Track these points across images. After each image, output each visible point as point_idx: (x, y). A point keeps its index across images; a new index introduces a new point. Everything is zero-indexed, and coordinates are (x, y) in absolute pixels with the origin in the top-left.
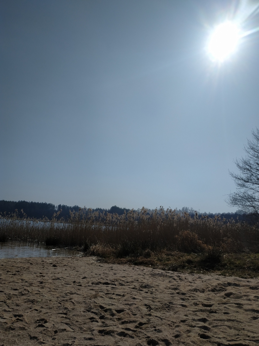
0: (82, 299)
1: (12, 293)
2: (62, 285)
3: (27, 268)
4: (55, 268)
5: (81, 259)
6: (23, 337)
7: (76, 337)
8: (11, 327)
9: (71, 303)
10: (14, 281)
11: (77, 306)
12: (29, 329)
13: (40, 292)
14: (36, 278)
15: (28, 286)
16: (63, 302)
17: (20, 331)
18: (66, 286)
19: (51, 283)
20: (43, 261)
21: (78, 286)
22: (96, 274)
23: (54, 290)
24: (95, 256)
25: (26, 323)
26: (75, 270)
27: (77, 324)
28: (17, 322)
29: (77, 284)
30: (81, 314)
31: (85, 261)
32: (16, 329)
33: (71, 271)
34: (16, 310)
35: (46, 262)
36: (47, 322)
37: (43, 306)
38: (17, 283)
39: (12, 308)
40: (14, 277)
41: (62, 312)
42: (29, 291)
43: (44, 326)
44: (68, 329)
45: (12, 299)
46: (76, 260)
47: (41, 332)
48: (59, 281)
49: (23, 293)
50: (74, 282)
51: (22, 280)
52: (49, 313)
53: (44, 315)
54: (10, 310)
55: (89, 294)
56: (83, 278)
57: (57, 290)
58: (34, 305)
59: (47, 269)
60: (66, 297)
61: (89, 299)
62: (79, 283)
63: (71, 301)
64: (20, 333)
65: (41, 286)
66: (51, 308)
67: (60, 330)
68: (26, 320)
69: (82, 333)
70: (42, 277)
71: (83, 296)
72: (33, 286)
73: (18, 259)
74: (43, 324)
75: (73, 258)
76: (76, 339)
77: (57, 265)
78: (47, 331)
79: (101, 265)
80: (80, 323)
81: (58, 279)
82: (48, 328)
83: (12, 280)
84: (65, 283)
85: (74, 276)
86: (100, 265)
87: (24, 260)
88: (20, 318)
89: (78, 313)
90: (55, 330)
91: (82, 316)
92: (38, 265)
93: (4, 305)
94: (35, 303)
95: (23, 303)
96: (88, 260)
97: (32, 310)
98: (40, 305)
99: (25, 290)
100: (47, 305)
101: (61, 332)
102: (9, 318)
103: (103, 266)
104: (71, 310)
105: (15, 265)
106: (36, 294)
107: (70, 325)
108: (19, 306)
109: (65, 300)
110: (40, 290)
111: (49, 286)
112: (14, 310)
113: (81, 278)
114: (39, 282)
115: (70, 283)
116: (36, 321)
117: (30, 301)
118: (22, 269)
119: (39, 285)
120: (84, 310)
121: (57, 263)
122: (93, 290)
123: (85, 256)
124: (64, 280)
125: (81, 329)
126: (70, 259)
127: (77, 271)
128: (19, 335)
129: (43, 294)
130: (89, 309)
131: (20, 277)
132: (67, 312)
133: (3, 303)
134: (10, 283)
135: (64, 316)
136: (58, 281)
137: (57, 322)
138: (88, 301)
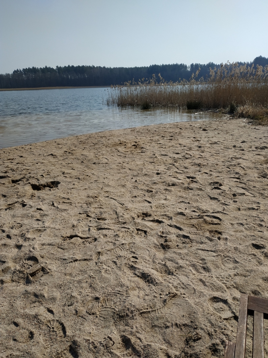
0: (251, 164)
1: (176, 157)
2: (222, 149)
3: (179, 132)
4: (207, 132)
5: (230, 122)
6: (203, 197)
7: (259, 202)
8: (188, 187)
9: (241, 168)
10: (173, 146)
11: (249, 171)
12: (206, 191)
13: (202, 156)
14: (192, 142)
15: (188, 150)
16: (231, 166)
17: (199, 191)
18: (226, 150)
19: (210, 147)
20: (192, 126)
21: (240, 150)
22: (255, 138)
23: (215, 154)
24: (245, 117)
25: (201, 184)
26: (229, 133)
27: (255, 189)
28: (192, 183)
29: (238, 148)
30: (256, 180)
31: (235, 123)
32: (194, 189)
33: (224, 135)
34: (186, 172)
35: (194, 126)
36: (222, 185)
37: (212, 170)
38: (176, 147)
39: (182, 170)
40: (172, 142)
41: (234, 177)
42: (191, 155)
43: (220, 189)
44: (247, 193)
45: (178, 163)
46: (224, 123)
47: (220, 194)
48: (217, 145)
49: (187, 157)
50: (234, 146)
51: (180, 144)
52: (220, 176)
53: (216, 178)
54: (181, 172)
55: (257, 159)
56: (242, 142)
57: (219, 154)
58: (202, 169)
59: (199, 133)
60: (232, 161)
61: (260, 165)
62: (240, 147)
63: (240, 166)
64: (199, 193)
65: (201, 150)
66: (221, 172)
67: (238, 193)
68: (200, 181)
69: (264, 198)
70: (198, 142)
71: (251, 161)
72: (192, 150)
73: (166, 125)
74: (219, 187)
75: (221, 121)
76: (261, 205)
77: (207, 129)
78: (225, 193)
79: (257, 127)
80: (259, 188)
81: (216, 143)
82: (225, 191)
83: (170, 144)
84: (224, 148)
85: (231, 141)
86: (255, 128)
87: (172, 125)
88: (194, 180)
89: (253, 179)
90: (233, 193)
91: (258, 182)
92: (188, 129)
93: (174, 167)
94: (202, 167)
95: (190, 166)
96: (238, 122)
97: (202, 173)
98: (208, 168)
99: (187, 153)
100: (215, 169)
101: (240, 196)
102: (183, 179)
103: (259, 128)
104: (243, 175)
105: (167, 130)
106: (199, 158)
107: (248, 190)
108: (187, 168)
109: (232, 165)
110: (201, 154)
111: (208, 150)
112: (184, 172)
113: (240, 143)
114: (198, 146)
115: (230, 148)
116: (210, 184)
117: (197, 165)
118: (175, 134)
119: (199, 149)
120: (259, 176)
121: (206, 127)
122: (260, 155)
123: (232, 119)
124: (222, 144)
125: (262, 195)
126: (218, 123)
127: (232, 135)
128: (199, 195)
129: (207, 158)
130: (264, 175)
131: (176, 142)
132: (239, 177)
133: (172, 165)
134: (170, 148)
135: (238, 180)
136: (215, 145)
137: (233, 186)
138: (259, 166)
